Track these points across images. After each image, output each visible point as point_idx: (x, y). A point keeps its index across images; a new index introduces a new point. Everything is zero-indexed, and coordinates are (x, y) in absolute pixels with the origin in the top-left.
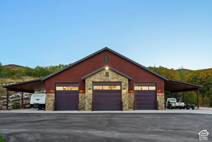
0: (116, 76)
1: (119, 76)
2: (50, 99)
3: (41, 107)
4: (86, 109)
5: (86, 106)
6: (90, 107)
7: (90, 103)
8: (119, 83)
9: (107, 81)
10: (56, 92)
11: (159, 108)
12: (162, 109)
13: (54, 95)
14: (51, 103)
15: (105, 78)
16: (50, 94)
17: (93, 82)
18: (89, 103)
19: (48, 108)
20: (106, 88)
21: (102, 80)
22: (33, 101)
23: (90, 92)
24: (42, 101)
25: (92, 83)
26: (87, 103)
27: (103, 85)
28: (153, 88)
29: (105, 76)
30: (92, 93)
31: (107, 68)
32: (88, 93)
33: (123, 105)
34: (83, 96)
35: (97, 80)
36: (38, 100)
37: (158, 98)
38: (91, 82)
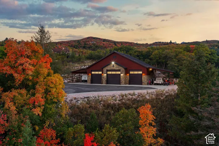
0: (118, 66)
2: (89, 78)
3: (86, 81)
4: (104, 83)
5: (104, 82)
7: (105, 80)
8: (119, 70)
9: (113, 69)
10: (92, 75)
11: (143, 84)
12: (145, 85)
14: (89, 80)
16: (89, 76)
17: (107, 70)
19: (88, 82)
20: (114, 73)
21: (111, 69)
22: (83, 78)
24: (86, 79)
27: (112, 71)
28: (141, 72)
29: (112, 67)
30: (106, 75)
31: (113, 63)
32: (104, 75)
33: (121, 82)
35: (109, 69)
36: (85, 78)
37: (143, 78)
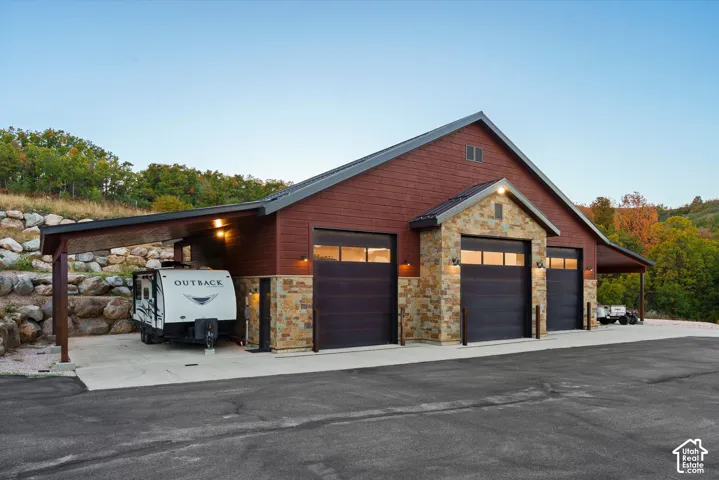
0: (519, 218)
1: (528, 220)
2: (296, 298)
4: (444, 336)
5: (444, 326)
6: (456, 327)
7: (456, 314)
8: (526, 246)
9: (498, 235)
12: (593, 326)
13: (309, 280)
14: (297, 318)
15: (492, 222)
16: (296, 278)
17: (463, 236)
18: (450, 313)
19: (288, 338)
21: (486, 232)
23: (455, 271)
25: (459, 239)
26: (446, 316)
29: (493, 218)
30: (458, 276)
31: (501, 189)
32: (449, 276)
34: (411, 287)
35: (474, 230)
36: (202, 301)
37: (585, 294)
38: (456, 234)
